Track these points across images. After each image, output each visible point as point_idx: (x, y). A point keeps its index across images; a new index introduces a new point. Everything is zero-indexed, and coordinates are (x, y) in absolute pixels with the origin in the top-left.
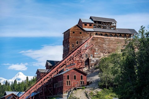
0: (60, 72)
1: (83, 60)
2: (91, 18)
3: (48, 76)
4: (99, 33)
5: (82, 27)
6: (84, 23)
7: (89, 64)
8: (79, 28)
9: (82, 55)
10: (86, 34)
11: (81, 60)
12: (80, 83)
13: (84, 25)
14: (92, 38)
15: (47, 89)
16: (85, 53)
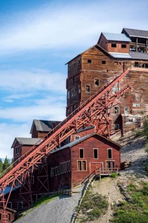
0: (63, 144)
1: (110, 119)
2: (124, 32)
3: (37, 151)
4: (142, 62)
5: (107, 50)
6: (110, 41)
7: (121, 128)
8: (101, 53)
9: (106, 108)
10: (115, 64)
11: (106, 120)
12: (107, 165)
13: (110, 45)
14: (127, 72)
15: (36, 179)
16: (114, 104)
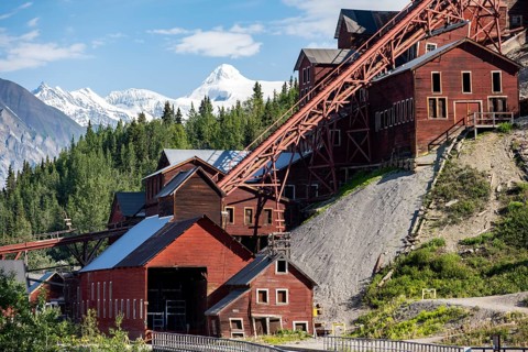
1: (502, 4)
3: (346, 77)
11: (492, 7)
12: (490, 105)
15: (345, 136)
